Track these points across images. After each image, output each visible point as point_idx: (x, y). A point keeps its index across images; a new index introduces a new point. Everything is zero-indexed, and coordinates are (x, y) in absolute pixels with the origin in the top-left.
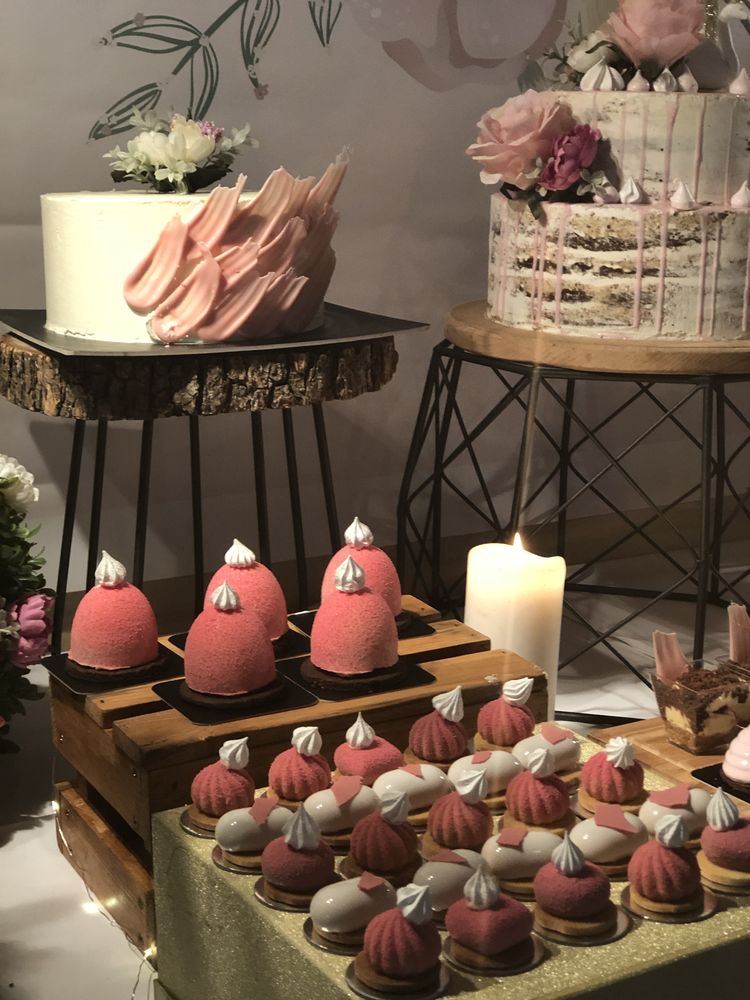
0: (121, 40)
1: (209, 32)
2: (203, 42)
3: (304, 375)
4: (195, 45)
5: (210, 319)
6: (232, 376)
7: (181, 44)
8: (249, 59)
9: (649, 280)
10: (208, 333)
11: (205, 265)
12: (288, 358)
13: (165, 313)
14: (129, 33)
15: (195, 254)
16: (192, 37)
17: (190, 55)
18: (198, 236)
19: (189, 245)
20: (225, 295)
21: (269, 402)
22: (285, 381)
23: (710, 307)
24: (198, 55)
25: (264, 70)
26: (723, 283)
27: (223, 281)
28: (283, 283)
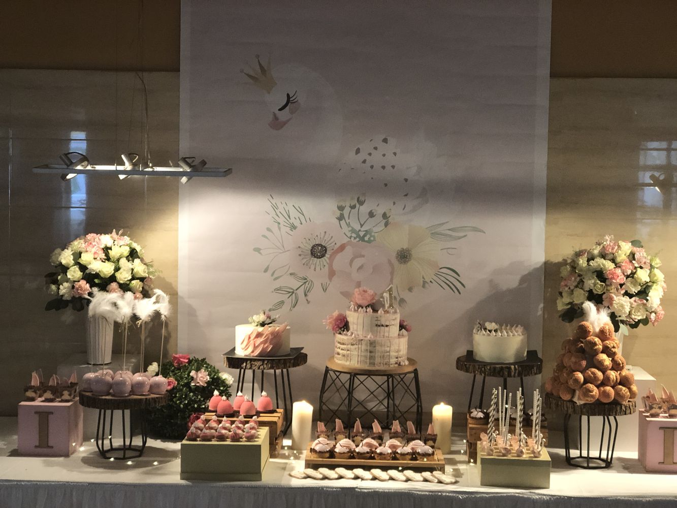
0: (278, 291)
1: (296, 290)
2: (295, 292)
3: (266, 364)
4: (293, 292)
5: (253, 352)
6: (252, 363)
7: (290, 292)
8: (306, 295)
9: (348, 352)
10: (252, 354)
11: (252, 342)
12: (263, 361)
13: (246, 350)
14: (278, 290)
15: (250, 340)
16: (292, 291)
17: (292, 294)
18: (251, 336)
19: (249, 338)
20: (255, 347)
21: (259, 368)
22: (262, 365)
23: (359, 359)
24: (294, 295)
25: (309, 298)
26: (362, 354)
27: (255, 345)
28: (267, 346)
